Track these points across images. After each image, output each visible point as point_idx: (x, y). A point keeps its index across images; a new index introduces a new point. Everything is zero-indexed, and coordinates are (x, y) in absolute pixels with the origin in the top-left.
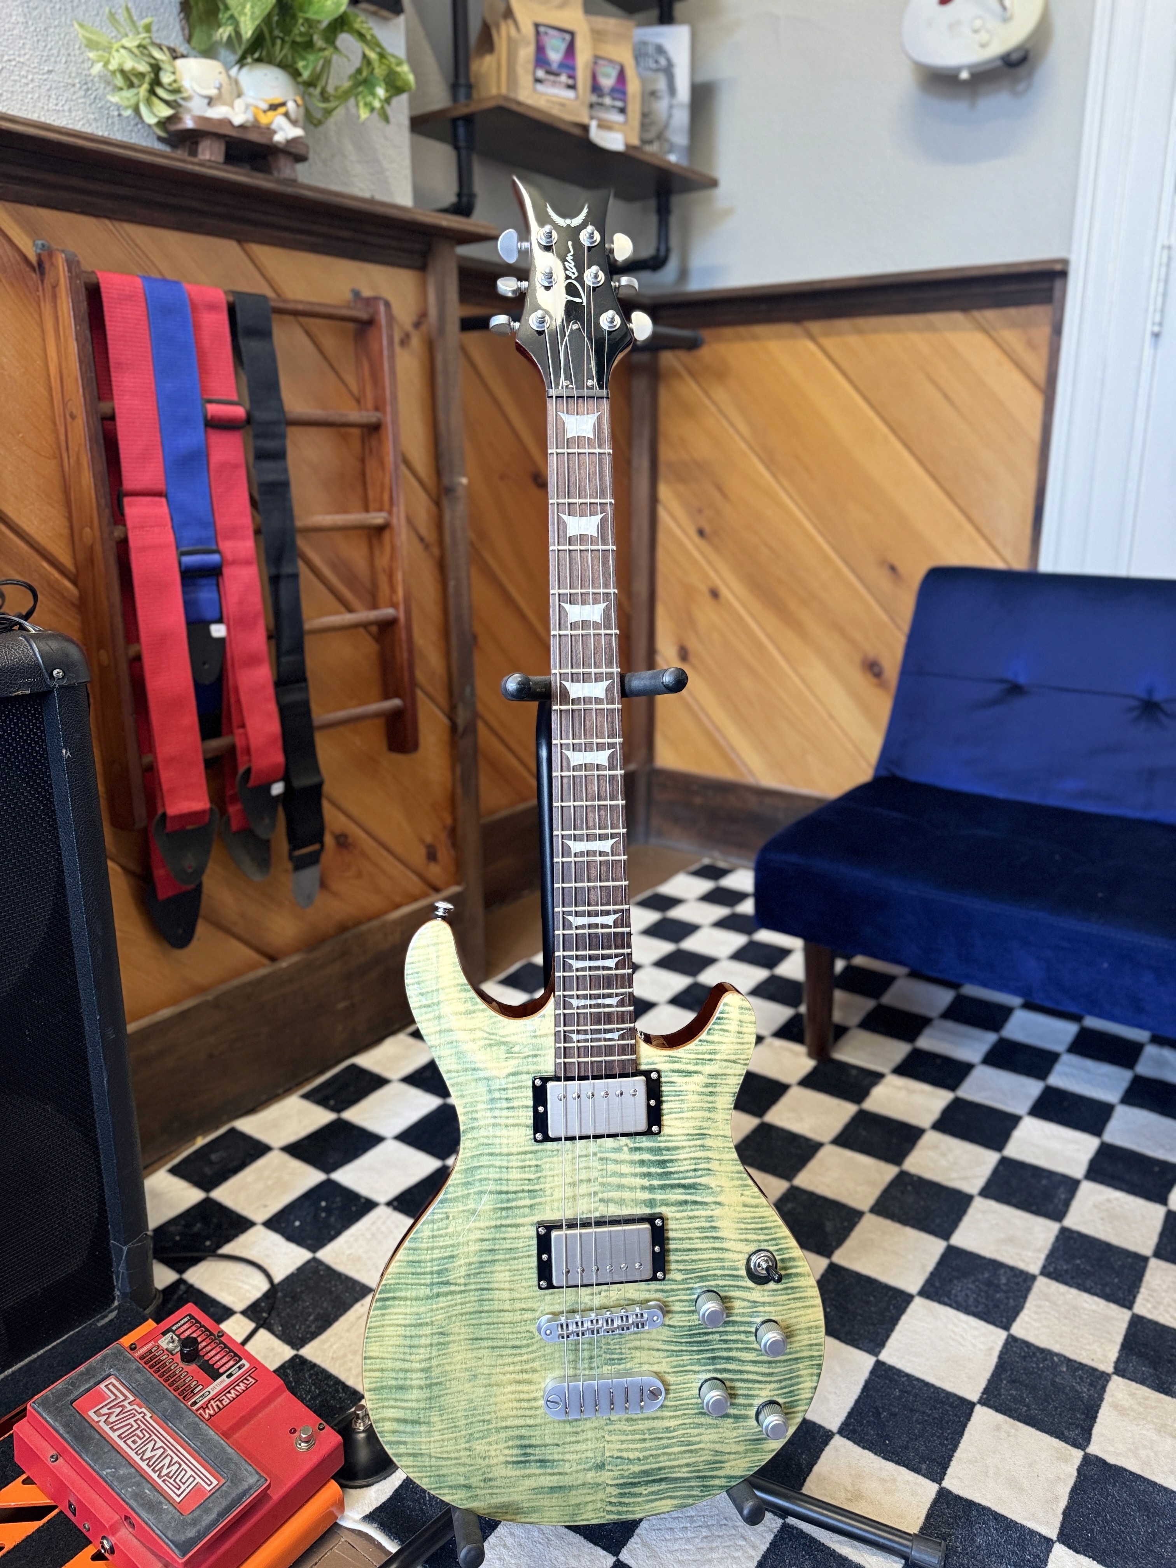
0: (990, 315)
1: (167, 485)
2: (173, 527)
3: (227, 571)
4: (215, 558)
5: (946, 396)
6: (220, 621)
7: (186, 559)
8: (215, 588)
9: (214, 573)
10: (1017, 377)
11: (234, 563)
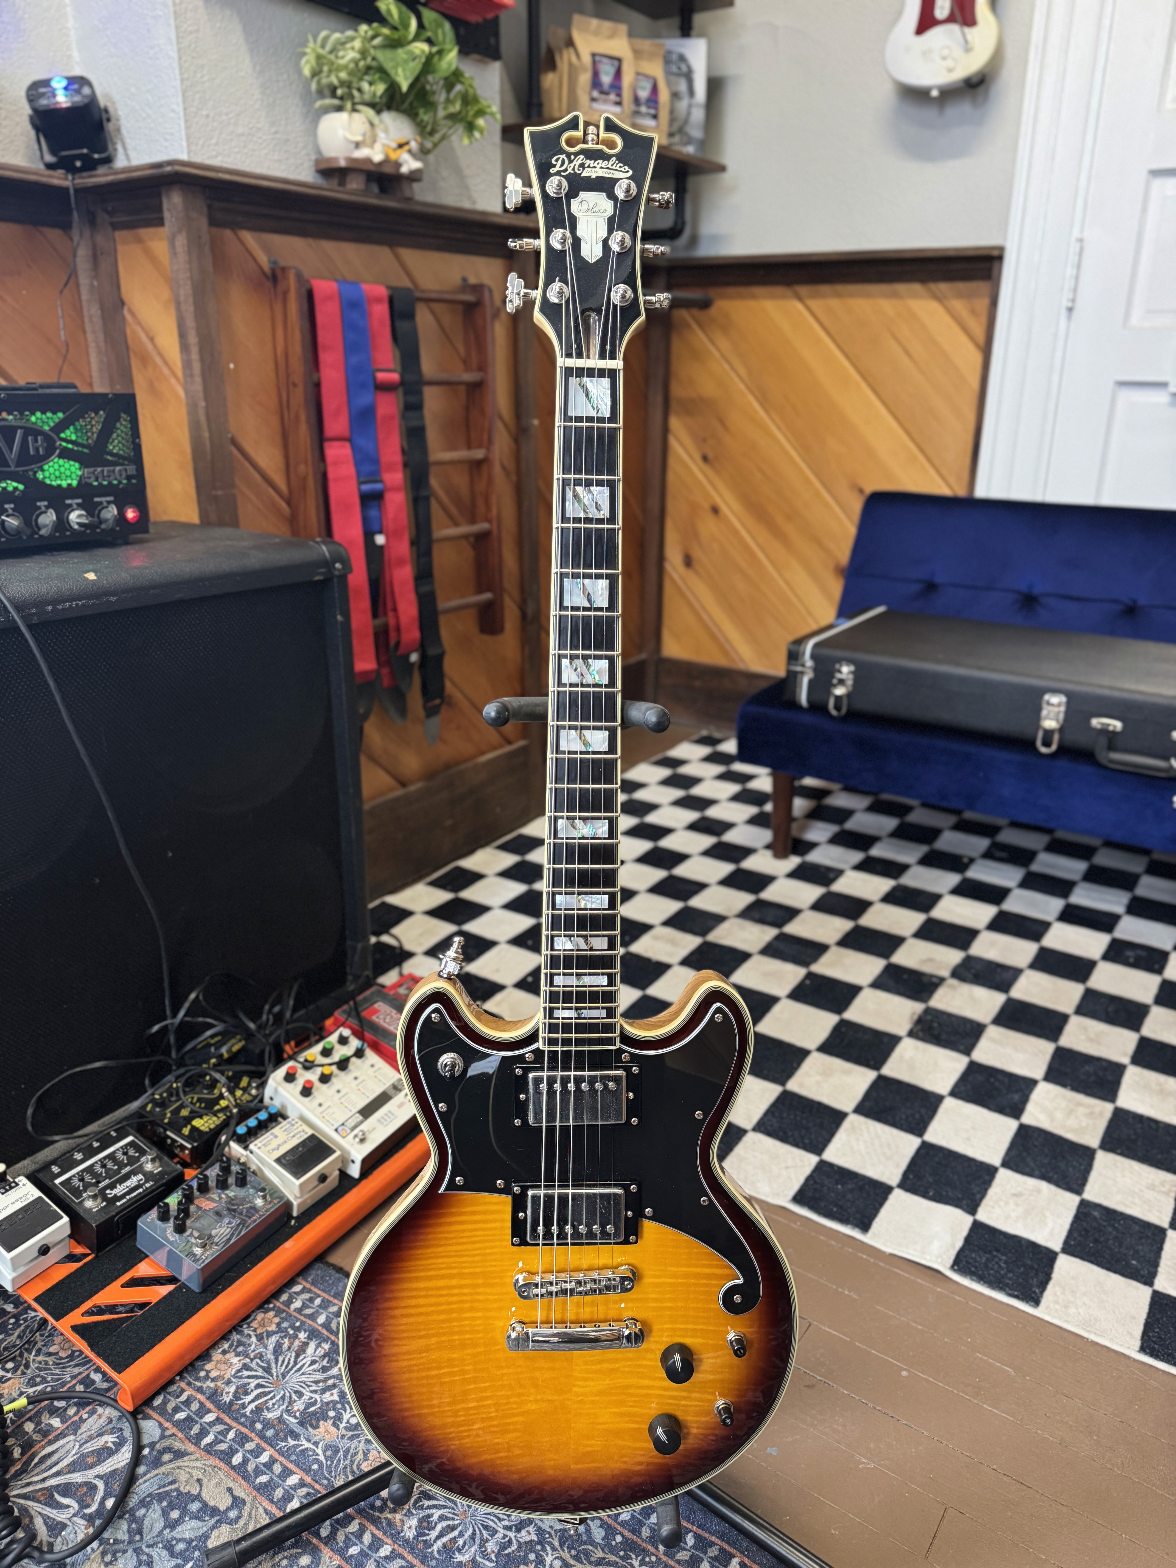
0: (943, 287)
1: (350, 432)
2: (355, 464)
3: (386, 496)
4: (379, 486)
5: (907, 352)
6: (381, 532)
7: (364, 488)
8: (379, 508)
9: (379, 497)
10: (964, 339)
11: (391, 489)
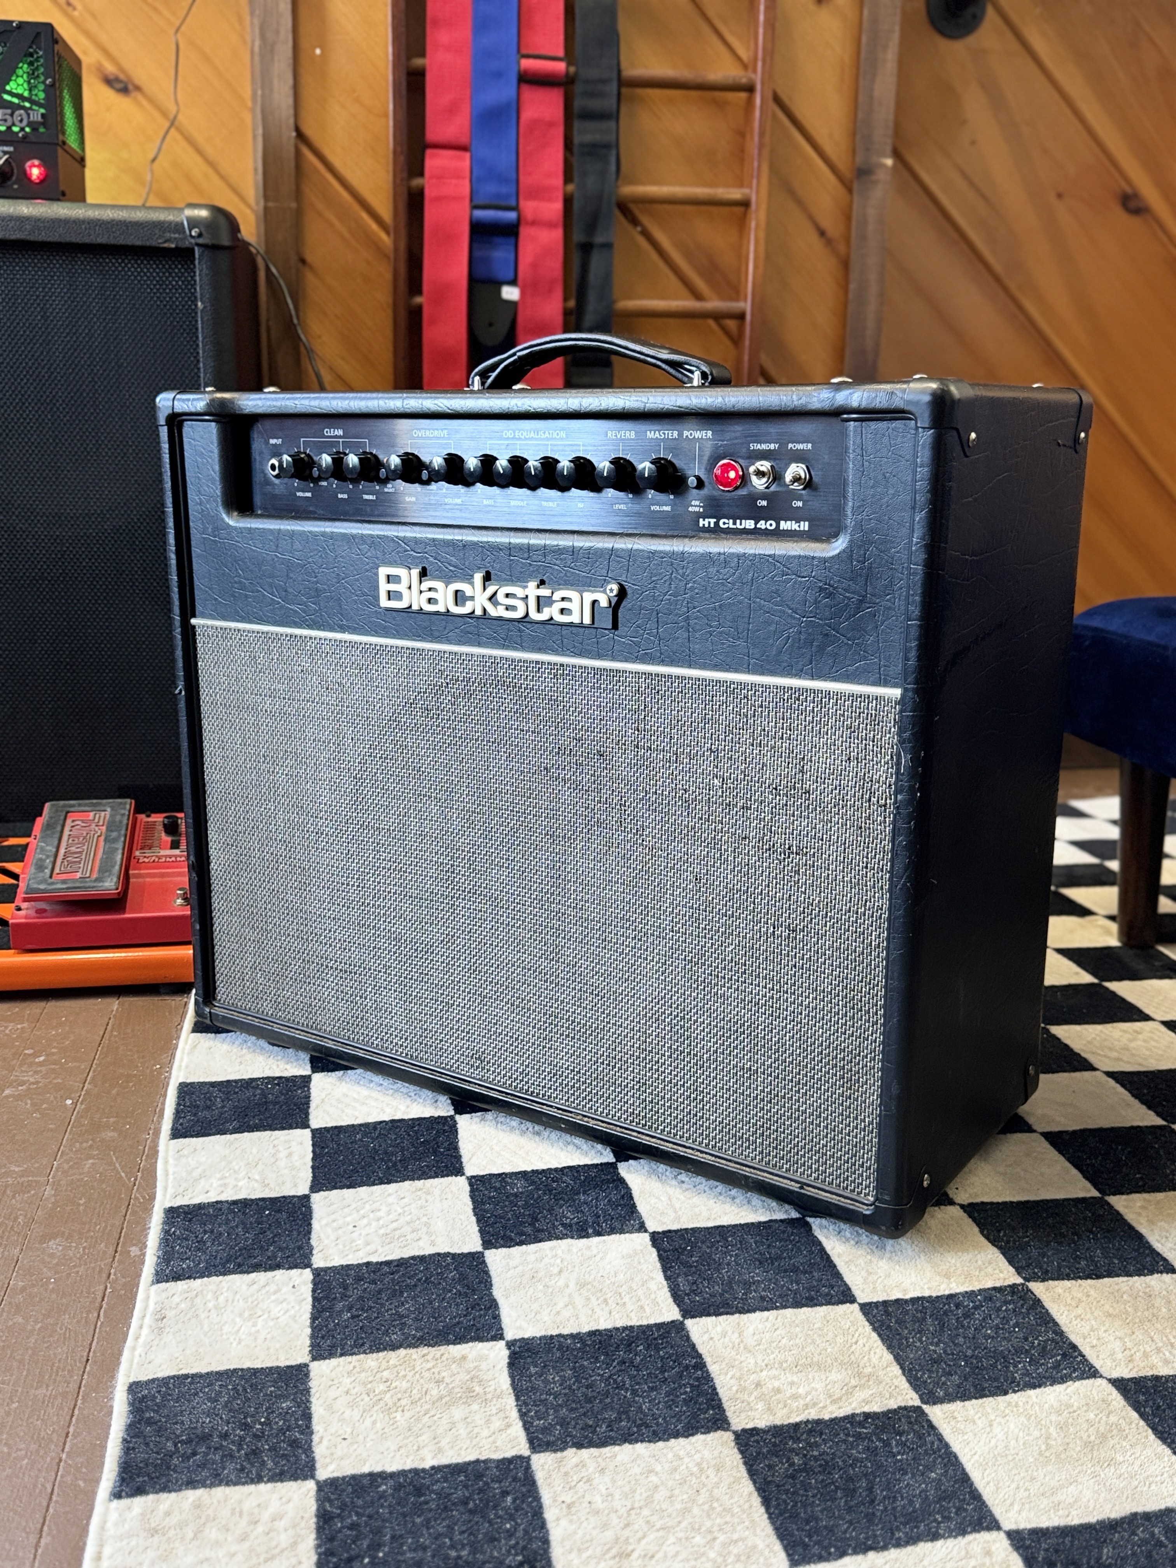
1: (471, 138)
2: (471, 181)
3: (524, 231)
4: (512, 216)
6: (513, 282)
7: (480, 214)
8: (512, 248)
9: (511, 231)
11: (534, 223)
